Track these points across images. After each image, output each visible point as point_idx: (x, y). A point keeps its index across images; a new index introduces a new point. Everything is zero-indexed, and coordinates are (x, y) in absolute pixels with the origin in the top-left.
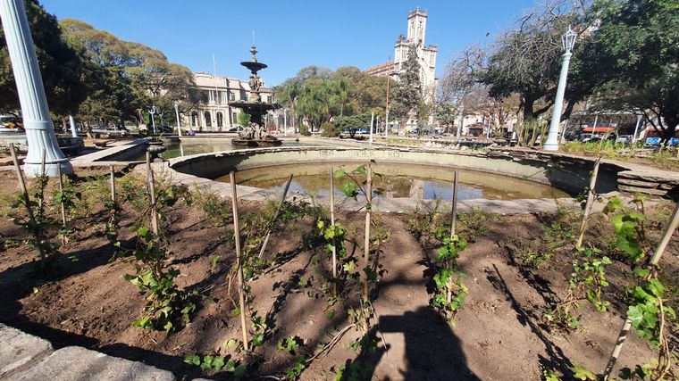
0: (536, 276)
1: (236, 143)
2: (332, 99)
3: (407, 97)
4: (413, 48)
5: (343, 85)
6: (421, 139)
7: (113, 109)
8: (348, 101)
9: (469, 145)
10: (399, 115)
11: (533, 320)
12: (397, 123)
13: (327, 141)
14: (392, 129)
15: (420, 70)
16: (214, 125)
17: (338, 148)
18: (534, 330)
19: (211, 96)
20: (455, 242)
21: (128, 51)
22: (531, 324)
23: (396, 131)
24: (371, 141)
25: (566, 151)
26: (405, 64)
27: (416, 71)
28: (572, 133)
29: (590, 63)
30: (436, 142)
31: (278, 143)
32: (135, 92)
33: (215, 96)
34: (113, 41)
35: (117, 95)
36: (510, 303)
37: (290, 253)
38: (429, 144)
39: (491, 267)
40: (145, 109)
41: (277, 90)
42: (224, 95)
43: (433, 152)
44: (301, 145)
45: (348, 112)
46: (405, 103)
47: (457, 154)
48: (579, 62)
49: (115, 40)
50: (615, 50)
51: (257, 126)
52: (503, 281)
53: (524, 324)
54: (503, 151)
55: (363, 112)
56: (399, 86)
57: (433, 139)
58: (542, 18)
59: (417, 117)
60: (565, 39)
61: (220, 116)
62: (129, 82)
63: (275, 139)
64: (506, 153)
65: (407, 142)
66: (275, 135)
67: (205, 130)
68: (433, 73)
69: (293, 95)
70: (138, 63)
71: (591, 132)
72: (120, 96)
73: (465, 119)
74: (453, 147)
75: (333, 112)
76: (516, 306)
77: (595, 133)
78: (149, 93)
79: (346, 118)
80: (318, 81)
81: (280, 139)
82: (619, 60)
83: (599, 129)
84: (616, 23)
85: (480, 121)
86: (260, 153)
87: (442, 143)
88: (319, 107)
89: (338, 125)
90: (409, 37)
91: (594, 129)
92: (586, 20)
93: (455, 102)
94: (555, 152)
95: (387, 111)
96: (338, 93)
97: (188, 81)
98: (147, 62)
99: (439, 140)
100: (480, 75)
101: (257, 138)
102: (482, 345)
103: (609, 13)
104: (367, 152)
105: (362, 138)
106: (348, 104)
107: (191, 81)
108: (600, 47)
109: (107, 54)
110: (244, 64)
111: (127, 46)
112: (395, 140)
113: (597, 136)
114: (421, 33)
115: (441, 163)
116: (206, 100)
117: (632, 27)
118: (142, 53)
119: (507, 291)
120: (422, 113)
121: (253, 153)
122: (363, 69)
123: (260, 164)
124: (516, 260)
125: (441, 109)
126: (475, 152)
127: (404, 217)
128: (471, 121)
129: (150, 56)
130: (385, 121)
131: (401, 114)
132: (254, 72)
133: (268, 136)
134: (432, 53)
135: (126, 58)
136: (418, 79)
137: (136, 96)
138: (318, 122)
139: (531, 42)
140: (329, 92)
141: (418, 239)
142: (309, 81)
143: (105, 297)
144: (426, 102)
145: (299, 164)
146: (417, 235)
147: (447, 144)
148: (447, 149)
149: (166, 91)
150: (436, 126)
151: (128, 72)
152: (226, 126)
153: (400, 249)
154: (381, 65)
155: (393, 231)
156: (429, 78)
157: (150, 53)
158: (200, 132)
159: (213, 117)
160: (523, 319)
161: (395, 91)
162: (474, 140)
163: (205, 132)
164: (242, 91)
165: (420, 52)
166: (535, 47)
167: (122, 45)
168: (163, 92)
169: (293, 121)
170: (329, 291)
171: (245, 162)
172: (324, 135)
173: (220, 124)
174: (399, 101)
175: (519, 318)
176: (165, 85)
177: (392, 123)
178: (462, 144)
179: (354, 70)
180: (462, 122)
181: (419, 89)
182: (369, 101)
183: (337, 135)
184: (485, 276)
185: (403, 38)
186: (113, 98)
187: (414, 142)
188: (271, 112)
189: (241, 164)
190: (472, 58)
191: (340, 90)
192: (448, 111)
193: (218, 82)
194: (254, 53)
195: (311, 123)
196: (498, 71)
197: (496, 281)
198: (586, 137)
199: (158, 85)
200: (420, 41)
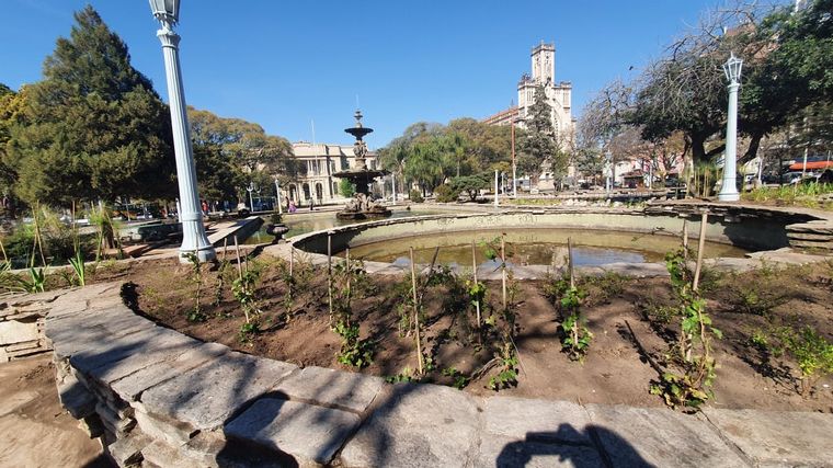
0: (666, 329)
1: (342, 218)
2: (446, 158)
3: (537, 146)
4: (540, 89)
5: (458, 141)
6: (560, 196)
7: (214, 190)
8: (465, 158)
9: (623, 200)
10: (530, 168)
11: (654, 360)
12: (527, 178)
13: (444, 207)
14: (523, 187)
15: (552, 113)
16: (315, 197)
17: (459, 215)
18: (653, 365)
19: (310, 166)
20: (575, 293)
21: (226, 128)
22: (651, 362)
23: (527, 187)
24: (496, 203)
25: (751, 200)
26: (532, 109)
27: (547, 115)
28: (773, 172)
29: (772, 88)
30: (579, 199)
31: (388, 214)
32: (233, 169)
33: (314, 165)
34: (213, 119)
35: (219, 174)
36: (636, 350)
37: (433, 318)
38: (570, 202)
39: (623, 323)
40: (243, 186)
41: (381, 153)
42: (324, 164)
43: (575, 212)
44: (414, 214)
45: (466, 171)
46: (535, 154)
47: (606, 213)
48: (757, 88)
49: (214, 118)
50: (803, 71)
51: (364, 196)
52: (632, 334)
53: (645, 362)
54: (664, 206)
55: (484, 169)
56: (526, 135)
57: (576, 196)
58: (700, 42)
59: (553, 169)
60: (727, 68)
61: (319, 187)
62: (228, 160)
63: (384, 209)
64: (669, 209)
65: (542, 201)
66: (382, 205)
67: (303, 204)
68: (569, 114)
69: (401, 157)
70: (237, 139)
71: (802, 170)
72: (221, 176)
73: (617, 168)
74: (603, 204)
75: (449, 172)
76: (641, 351)
77: (808, 170)
78: (247, 170)
79: (464, 178)
80: (428, 139)
81: (388, 209)
82: (812, 82)
83: (814, 165)
84: (801, 37)
85: (638, 167)
86: (372, 226)
87: (588, 200)
88: (432, 168)
89: (456, 188)
90: (534, 77)
91: (805, 165)
92: (758, 38)
93: (601, 146)
94: (734, 203)
95: (514, 167)
96: (452, 150)
97: (286, 153)
98: (245, 137)
99: (584, 195)
100: (626, 116)
101: (364, 210)
102: (605, 375)
103: (788, 27)
104: (493, 217)
105: (486, 201)
106: (465, 162)
107: (289, 152)
108: (783, 68)
109: (207, 133)
110: (347, 131)
111: (225, 122)
112: (526, 200)
113: (811, 174)
114: (549, 69)
115: (586, 225)
116: (304, 171)
117: (823, 40)
118: (240, 128)
119: (635, 341)
120: (559, 164)
121: (365, 228)
122: (480, 120)
123: (372, 239)
124: (649, 317)
125: (584, 158)
126: (631, 209)
127: (538, 283)
128: (625, 168)
129: (248, 130)
130: (512, 178)
131: (532, 168)
132: (359, 138)
133: (376, 207)
134: (565, 92)
135: (224, 135)
136: (549, 124)
137: (235, 174)
138: (432, 185)
139: (689, 72)
140: (442, 149)
141: (553, 303)
142: (418, 139)
143: (301, 348)
144: (563, 150)
145: (415, 236)
146: (551, 299)
147: (595, 200)
148: (594, 207)
149: (263, 166)
150: (580, 178)
151: (227, 149)
152: (326, 198)
153: (535, 311)
154: (502, 112)
155: (527, 296)
156: (563, 121)
157: (248, 127)
158: (300, 206)
159: (312, 189)
160: (644, 359)
161: (522, 141)
162: (630, 193)
163: (305, 207)
164: (343, 158)
165: (549, 92)
166: (694, 77)
167: (221, 122)
168: (260, 167)
169: (401, 186)
170: (475, 341)
171: (357, 238)
172: (438, 200)
173: (320, 196)
174: (528, 152)
175: (641, 358)
176: (262, 159)
177: (522, 179)
178: (613, 200)
179: (469, 122)
180: (613, 170)
181: (553, 135)
182: (490, 156)
183: (454, 199)
184: (615, 330)
185: (527, 78)
186: (215, 179)
187: (551, 200)
188: (378, 179)
189: (353, 240)
190: (614, 97)
191: (455, 146)
192: (592, 159)
193: (319, 151)
194: (359, 117)
195: (423, 187)
196: (650, 109)
197: (626, 333)
198: (794, 177)
199: (255, 160)
200: (549, 79)
